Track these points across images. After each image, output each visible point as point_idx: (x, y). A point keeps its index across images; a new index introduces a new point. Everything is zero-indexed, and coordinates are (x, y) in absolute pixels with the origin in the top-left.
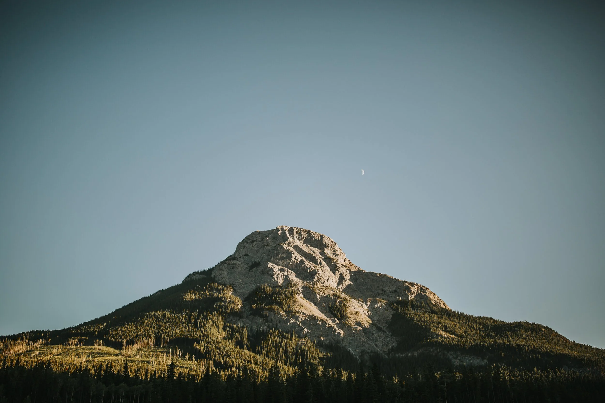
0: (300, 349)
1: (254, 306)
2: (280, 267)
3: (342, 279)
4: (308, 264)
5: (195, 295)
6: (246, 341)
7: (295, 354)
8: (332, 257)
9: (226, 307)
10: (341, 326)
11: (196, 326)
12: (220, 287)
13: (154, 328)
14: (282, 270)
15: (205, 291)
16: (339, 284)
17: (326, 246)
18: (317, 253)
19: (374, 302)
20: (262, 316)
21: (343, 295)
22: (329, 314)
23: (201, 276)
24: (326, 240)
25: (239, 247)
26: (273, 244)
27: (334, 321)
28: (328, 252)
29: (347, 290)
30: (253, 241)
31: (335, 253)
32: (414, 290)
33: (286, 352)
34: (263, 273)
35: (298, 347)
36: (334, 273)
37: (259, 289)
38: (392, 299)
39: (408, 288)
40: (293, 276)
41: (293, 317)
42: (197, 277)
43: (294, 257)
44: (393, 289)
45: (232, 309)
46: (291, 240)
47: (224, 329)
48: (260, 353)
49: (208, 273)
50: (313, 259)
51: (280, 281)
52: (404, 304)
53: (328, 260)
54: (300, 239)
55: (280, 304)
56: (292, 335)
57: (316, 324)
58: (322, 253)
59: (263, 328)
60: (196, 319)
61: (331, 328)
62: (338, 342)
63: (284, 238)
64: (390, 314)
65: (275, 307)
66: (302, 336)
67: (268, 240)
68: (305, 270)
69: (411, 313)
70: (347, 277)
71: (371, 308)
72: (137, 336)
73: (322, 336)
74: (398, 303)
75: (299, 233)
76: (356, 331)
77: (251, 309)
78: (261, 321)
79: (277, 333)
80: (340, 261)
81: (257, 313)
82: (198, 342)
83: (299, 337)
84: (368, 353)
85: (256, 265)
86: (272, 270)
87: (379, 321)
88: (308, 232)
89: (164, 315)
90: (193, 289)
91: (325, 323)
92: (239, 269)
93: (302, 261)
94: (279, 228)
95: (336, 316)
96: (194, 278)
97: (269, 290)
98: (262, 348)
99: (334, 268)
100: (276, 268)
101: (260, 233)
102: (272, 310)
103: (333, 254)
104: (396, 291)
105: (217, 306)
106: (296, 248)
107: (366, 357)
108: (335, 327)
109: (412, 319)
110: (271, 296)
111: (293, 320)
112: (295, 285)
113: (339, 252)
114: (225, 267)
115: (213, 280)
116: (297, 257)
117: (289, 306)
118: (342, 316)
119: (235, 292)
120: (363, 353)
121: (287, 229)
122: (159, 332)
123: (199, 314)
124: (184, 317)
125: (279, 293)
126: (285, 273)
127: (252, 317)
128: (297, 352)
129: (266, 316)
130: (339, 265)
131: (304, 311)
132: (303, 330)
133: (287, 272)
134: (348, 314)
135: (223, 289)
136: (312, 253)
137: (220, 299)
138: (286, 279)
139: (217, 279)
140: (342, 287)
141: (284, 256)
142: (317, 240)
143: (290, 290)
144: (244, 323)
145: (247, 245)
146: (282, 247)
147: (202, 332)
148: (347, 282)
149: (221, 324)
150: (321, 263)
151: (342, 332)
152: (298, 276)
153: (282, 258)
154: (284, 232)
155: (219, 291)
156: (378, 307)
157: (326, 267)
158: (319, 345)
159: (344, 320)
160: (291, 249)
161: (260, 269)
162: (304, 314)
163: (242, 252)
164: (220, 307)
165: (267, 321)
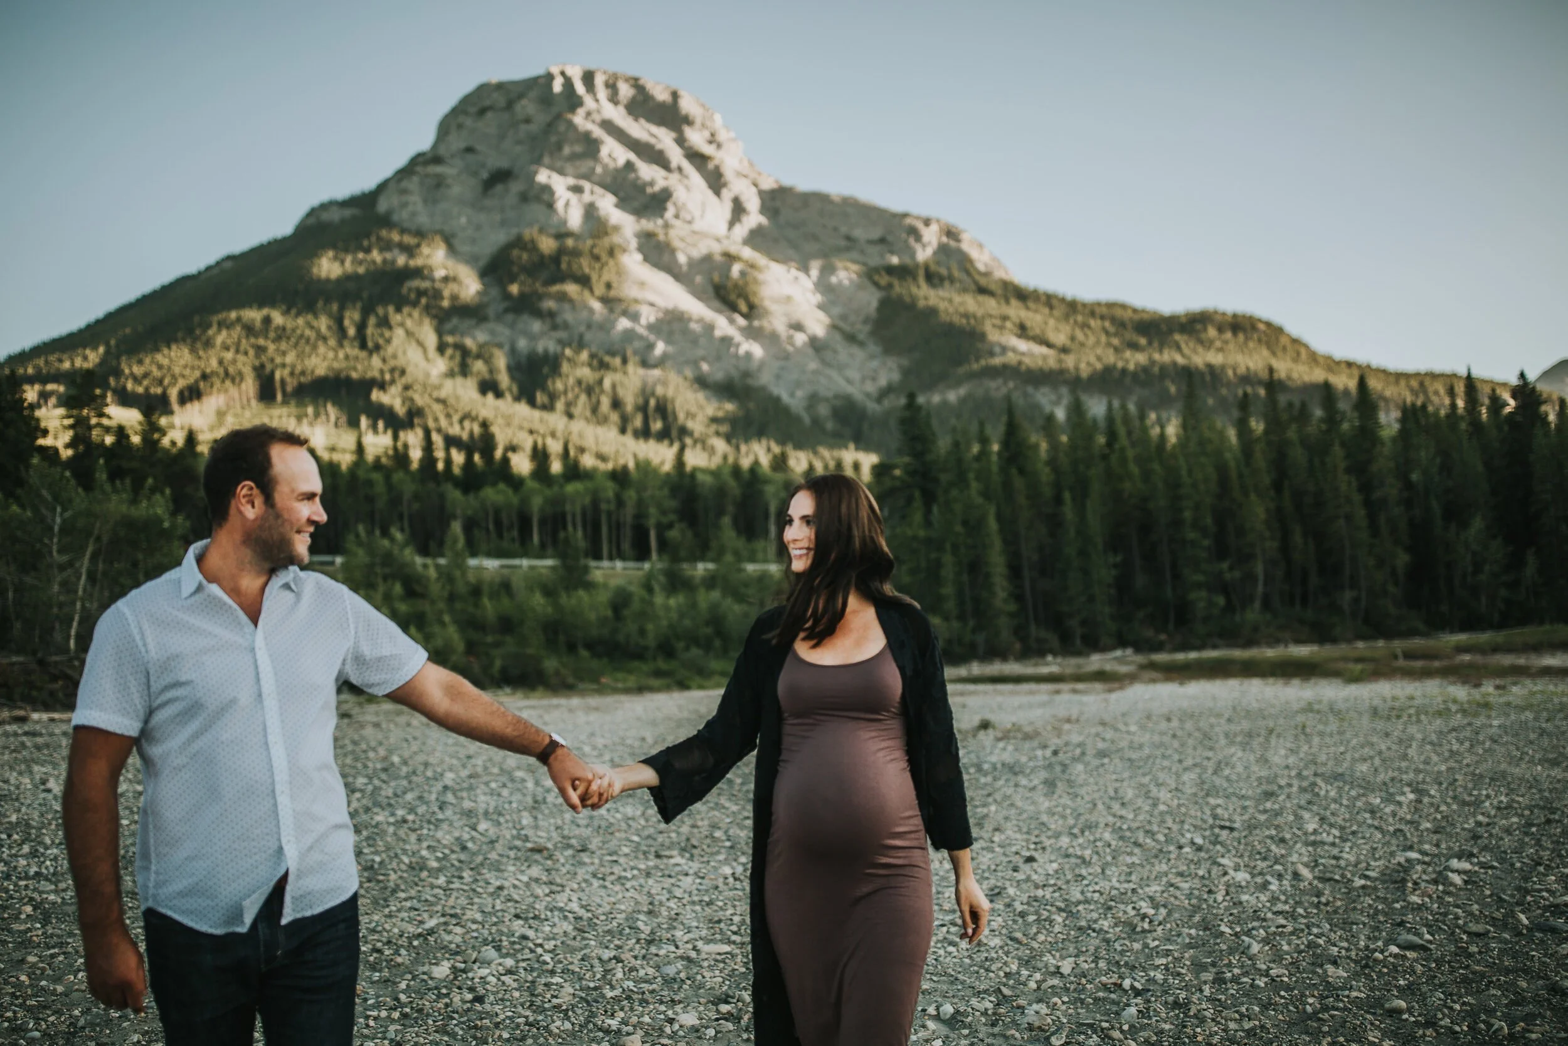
0: (653, 394)
1: (514, 289)
2: (571, 181)
3: (738, 209)
4: (647, 171)
5: (342, 262)
6: (504, 380)
7: (643, 408)
8: (708, 150)
9: (437, 295)
10: (752, 333)
11: (363, 346)
12: (408, 240)
13: (246, 353)
14: (577, 190)
15: (368, 251)
16: (731, 224)
17: (687, 121)
18: (664, 139)
19: (828, 270)
20: (538, 314)
21: (747, 253)
22: (717, 304)
23: (348, 213)
24: (687, 105)
25: (445, 127)
26: (541, 119)
27: (732, 321)
28: (696, 138)
29: (755, 238)
30: (482, 112)
31: (712, 140)
32: (931, 236)
33: (616, 404)
34: (524, 198)
35: (646, 393)
36: (717, 193)
37: (518, 242)
38: (875, 261)
39: (914, 232)
40: (607, 204)
41: (625, 313)
42: (335, 215)
43: (604, 152)
44: (876, 234)
45: (454, 297)
46: (589, 101)
47: (441, 348)
48: (549, 407)
49: (365, 202)
50: (659, 159)
51: (575, 219)
52: (905, 272)
53: (697, 158)
54: (614, 99)
55: (584, 281)
56: (625, 361)
57: (686, 331)
58: (681, 141)
59: (547, 344)
60: (361, 327)
61: (726, 341)
62: (746, 374)
63: (572, 101)
64: (870, 300)
65: (571, 288)
66: (652, 361)
67: (527, 106)
68: (640, 187)
69: (926, 295)
70: (753, 203)
71: (823, 286)
72: (204, 377)
73: (704, 359)
74: (890, 270)
75: (612, 86)
76: (793, 345)
77: (507, 296)
78: (536, 326)
79: (584, 356)
80: (730, 160)
81: (526, 305)
82: (382, 386)
83: (645, 364)
84: (827, 400)
85: (501, 177)
86: (547, 189)
87: (844, 317)
88: (636, 83)
89: (267, 320)
90: (334, 247)
91: (710, 328)
92: (456, 190)
93: (629, 165)
94: (555, 70)
95: (733, 308)
96: (325, 216)
97: (547, 245)
98: (553, 397)
99: (716, 181)
100: (560, 184)
101: (500, 86)
102: (563, 297)
103: (710, 142)
104: (882, 241)
105: (410, 290)
106: (608, 126)
107: (823, 410)
108: (738, 337)
109: (933, 312)
110: (556, 258)
111: (624, 323)
112: (617, 229)
113: (722, 136)
114: (413, 184)
115: (386, 221)
116: (613, 153)
117: (609, 286)
118: (752, 307)
119: (452, 249)
120: (813, 399)
121: (575, 73)
122: (262, 366)
123: (367, 312)
124: (323, 323)
125: (576, 253)
126: (587, 197)
127: (510, 317)
128: (647, 403)
129: (551, 314)
130: (728, 173)
131: (651, 297)
132: (651, 346)
133: (592, 193)
134: (767, 303)
135: (418, 245)
136: (652, 141)
137: (418, 273)
138: (590, 211)
139: (395, 218)
140: (741, 231)
141: (578, 149)
142: (662, 105)
143: (606, 242)
144: (492, 333)
145: (468, 122)
146: (571, 125)
147: (384, 360)
148: (754, 218)
149: (430, 338)
150: (680, 169)
151: (757, 350)
152: (623, 203)
153: (574, 157)
154: (568, 83)
155: (410, 251)
156: (840, 283)
157: (696, 178)
158: (701, 382)
159: (759, 317)
160: (598, 132)
161: (516, 187)
162: (652, 305)
163: (456, 142)
164: (421, 293)
165: (555, 327)
